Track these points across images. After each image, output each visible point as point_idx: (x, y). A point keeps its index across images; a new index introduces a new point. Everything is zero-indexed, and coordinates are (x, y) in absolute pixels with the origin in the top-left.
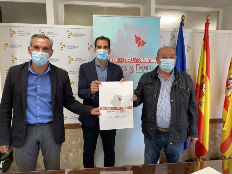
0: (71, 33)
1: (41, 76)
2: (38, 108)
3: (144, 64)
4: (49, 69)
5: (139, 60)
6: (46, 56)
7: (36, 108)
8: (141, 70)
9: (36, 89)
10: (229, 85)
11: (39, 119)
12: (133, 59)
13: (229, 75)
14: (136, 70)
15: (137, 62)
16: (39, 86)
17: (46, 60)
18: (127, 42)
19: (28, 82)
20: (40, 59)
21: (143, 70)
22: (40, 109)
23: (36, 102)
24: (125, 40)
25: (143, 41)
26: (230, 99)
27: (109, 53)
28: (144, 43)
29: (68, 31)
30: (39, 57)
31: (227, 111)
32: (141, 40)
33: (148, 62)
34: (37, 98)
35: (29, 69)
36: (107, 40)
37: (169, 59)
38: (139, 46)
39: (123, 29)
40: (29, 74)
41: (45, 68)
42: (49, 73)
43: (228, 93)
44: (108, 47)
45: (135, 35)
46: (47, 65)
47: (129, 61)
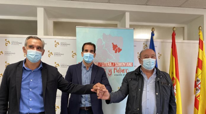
0: (58, 43)
1: (34, 71)
2: (31, 100)
3: (121, 67)
4: (41, 66)
5: (117, 64)
6: (40, 54)
7: (29, 99)
8: (118, 73)
9: (29, 82)
10: (197, 86)
11: (31, 109)
12: (111, 63)
13: (197, 77)
14: (114, 73)
15: (114, 66)
16: (31, 80)
17: (39, 57)
18: (105, 49)
19: (23, 77)
20: (35, 57)
21: (120, 73)
22: (32, 100)
23: (29, 94)
24: (104, 47)
25: (119, 48)
26: (199, 99)
27: (94, 56)
28: (120, 50)
29: (55, 41)
30: (34, 55)
31: (198, 110)
32: (117, 47)
33: (124, 66)
34: (30, 91)
35: (23, 66)
36: (93, 46)
37: (151, 58)
38: (116, 52)
39: (102, 38)
40: (23, 71)
41: (38, 65)
42: (41, 69)
43: (197, 93)
44: (93, 51)
45: (113, 43)
46: (39, 63)
47: (107, 65)
